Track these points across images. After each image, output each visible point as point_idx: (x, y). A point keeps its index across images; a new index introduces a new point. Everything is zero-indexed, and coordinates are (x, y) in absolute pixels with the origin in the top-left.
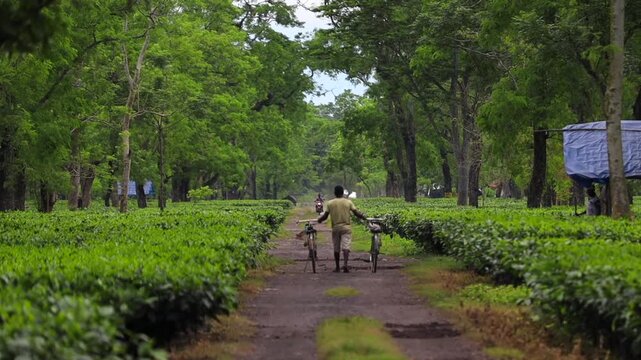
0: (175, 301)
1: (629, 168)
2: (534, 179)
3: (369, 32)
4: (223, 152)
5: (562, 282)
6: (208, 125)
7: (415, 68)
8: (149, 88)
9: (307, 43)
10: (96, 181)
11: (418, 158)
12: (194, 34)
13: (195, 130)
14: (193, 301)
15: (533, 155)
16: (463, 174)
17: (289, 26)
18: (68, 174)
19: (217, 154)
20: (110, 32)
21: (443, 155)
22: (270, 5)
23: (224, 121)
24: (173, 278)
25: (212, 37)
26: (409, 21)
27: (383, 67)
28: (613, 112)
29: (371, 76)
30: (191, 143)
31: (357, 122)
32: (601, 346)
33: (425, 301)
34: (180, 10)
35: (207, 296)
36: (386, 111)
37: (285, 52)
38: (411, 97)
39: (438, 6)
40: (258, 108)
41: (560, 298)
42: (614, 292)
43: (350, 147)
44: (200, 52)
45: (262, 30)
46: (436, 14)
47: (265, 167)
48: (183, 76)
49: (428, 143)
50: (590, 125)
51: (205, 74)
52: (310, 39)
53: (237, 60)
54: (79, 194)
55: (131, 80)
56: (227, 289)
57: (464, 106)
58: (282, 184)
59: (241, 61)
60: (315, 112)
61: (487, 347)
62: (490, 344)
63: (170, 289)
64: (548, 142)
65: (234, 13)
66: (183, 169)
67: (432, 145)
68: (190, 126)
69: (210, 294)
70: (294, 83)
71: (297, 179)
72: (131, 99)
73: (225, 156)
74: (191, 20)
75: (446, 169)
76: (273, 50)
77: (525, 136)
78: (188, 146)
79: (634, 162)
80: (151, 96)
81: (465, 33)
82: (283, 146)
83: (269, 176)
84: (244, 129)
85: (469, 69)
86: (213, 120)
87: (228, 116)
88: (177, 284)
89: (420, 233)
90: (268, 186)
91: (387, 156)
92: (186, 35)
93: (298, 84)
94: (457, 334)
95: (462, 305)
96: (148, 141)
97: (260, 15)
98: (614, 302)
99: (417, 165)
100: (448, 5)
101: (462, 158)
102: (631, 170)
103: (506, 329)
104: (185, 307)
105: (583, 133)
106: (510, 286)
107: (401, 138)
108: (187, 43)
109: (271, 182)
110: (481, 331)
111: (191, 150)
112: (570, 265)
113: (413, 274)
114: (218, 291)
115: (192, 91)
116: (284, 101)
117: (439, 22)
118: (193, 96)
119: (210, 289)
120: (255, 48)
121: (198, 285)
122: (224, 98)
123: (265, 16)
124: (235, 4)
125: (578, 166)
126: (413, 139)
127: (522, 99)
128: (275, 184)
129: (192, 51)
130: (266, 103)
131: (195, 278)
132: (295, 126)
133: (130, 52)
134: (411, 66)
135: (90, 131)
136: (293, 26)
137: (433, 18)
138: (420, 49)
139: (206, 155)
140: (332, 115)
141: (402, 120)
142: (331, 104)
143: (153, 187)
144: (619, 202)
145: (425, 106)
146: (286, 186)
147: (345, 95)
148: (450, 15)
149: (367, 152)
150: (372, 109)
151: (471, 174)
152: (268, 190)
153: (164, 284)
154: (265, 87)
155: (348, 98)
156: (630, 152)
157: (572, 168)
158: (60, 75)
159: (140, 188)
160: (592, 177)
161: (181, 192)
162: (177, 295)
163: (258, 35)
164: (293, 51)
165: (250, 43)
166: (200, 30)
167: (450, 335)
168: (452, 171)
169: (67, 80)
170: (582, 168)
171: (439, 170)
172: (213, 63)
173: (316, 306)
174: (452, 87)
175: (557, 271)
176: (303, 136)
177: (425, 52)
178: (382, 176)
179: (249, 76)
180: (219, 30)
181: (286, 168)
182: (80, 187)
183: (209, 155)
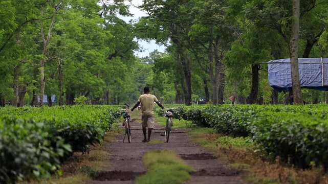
0: (71, 135)
1: (302, 82)
2: (252, 91)
3: (167, 17)
4: (92, 80)
5: (269, 130)
6: (84, 66)
7: (191, 36)
8: (55, 46)
9: (135, 25)
10: (27, 94)
11: (192, 83)
12: (77, 19)
13: (78, 68)
14: (81, 135)
15: (252, 79)
16: (216, 91)
17: (126, 16)
18: (12, 90)
19: (89, 81)
20: (34, 16)
21: (205, 82)
22: (116, 5)
23: (93, 64)
24: (71, 123)
25: (86, 21)
26: (188, 12)
27: (174, 36)
28: (293, 51)
29: (168, 42)
30: (75, 75)
31: (161, 65)
32: (289, 162)
33: (198, 145)
34: (70, 7)
35: (88, 133)
36: (176, 59)
37: (124, 29)
38: (189, 52)
39: (203, 3)
40: (110, 58)
41: (268, 138)
42: (297, 131)
43: (157, 78)
44: (80, 28)
45: (112, 18)
46: (202, 8)
47: (113, 89)
48: (72, 40)
49: (197, 76)
50: (282, 61)
51: (83, 40)
52: (137, 22)
53: (99, 33)
54: (18, 101)
55: (45, 41)
56: (99, 129)
57: (216, 55)
58: (122, 98)
59: (101, 33)
60: (139, 61)
61: (231, 163)
62: (233, 162)
63: (69, 129)
64: (260, 72)
65: (98, 9)
66: (71, 88)
67: (199, 77)
68: (75, 66)
69: (90, 132)
70: (128, 45)
71: (130, 95)
72: (45, 51)
73: (93, 82)
74: (75, 11)
75: (206, 89)
76: (118, 28)
77: (248, 69)
78: (74, 77)
79: (304, 79)
80: (55, 50)
81: (217, 16)
82: (123, 78)
83: (115, 94)
84: (103, 68)
85: (218, 37)
86: (87, 64)
87: (95, 61)
88: (73, 126)
89: (194, 116)
90: (115, 99)
91: (177, 82)
92: (73, 19)
93: (131, 46)
94: (215, 158)
95: (217, 145)
96: (53, 74)
97: (111, 11)
98: (297, 136)
99: (192, 87)
100: (208, 3)
101: (215, 82)
102: (303, 84)
103: (240, 155)
104: (77, 138)
105: (278, 64)
106: (242, 137)
107: (183, 73)
108: (73, 23)
109: (117, 97)
110: (227, 156)
111: (76, 79)
112: (273, 121)
113: (191, 135)
114: (94, 130)
115: (76, 48)
116: (123, 54)
117: (203, 12)
118: (76, 50)
119: (90, 129)
120: (109, 27)
121: (84, 127)
122: (92, 52)
123: (114, 11)
124: (98, 4)
125: (276, 81)
126: (190, 73)
127: (246, 50)
128: (118, 98)
129: (76, 27)
130: (114, 55)
131: (82, 123)
132: (129, 68)
133: (44, 28)
134: (189, 35)
135: (24, 68)
136: (128, 16)
137: (200, 10)
138: (194, 26)
139: (83, 81)
140: (147, 63)
141: (184, 64)
142: (147, 57)
143: (56, 98)
144: (297, 97)
145: (196, 56)
146: (124, 99)
147: (154, 52)
148: (209, 8)
149: (166, 81)
150: (168, 58)
151: (219, 91)
152: (115, 101)
153: (66, 126)
154: (113, 47)
155: (156, 54)
156: (302, 74)
157: (272, 83)
158: (8, 38)
159: (49, 99)
160: (282, 87)
161: (71, 100)
162: (72, 132)
163: (111, 20)
164: (128, 29)
165: (106, 24)
166: (80, 17)
167: (212, 158)
168: (209, 91)
169: (12, 40)
170: (277, 82)
171: (203, 90)
172: (87, 34)
173: (143, 147)
174: (210, 46)
175: (267, 124)
176: (133, 73)
177: (196, 27)
178: (173, 93)
179: (105, 41)
180: (90, 17)
181: (124, 89)
182: (18, 97)
183: (85, 81)
